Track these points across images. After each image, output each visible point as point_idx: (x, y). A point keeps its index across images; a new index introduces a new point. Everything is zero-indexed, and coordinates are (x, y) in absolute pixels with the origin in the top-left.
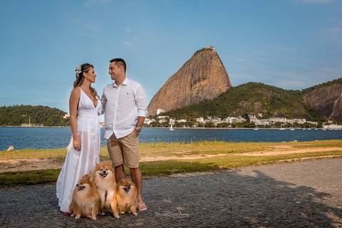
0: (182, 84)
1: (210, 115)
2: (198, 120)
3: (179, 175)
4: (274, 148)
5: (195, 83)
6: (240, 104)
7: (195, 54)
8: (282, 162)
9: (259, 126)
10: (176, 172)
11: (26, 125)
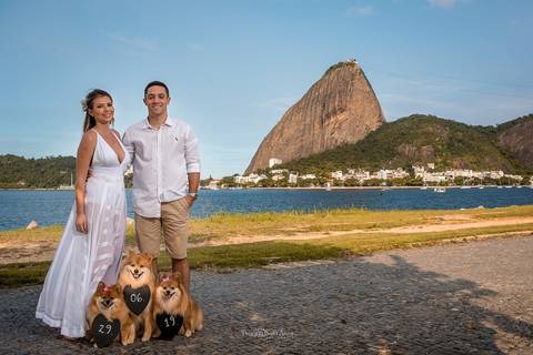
0: (308, 119)
1: (352, 168)
2: (333, 175)
3: (280, 265)
4: (442, 220)
5: (328, 117)
6: (400, 148)
7: (327, 73)
8: (447, 243)
9: (429, 183)
10: (276, 262)
11: (67, 188)
